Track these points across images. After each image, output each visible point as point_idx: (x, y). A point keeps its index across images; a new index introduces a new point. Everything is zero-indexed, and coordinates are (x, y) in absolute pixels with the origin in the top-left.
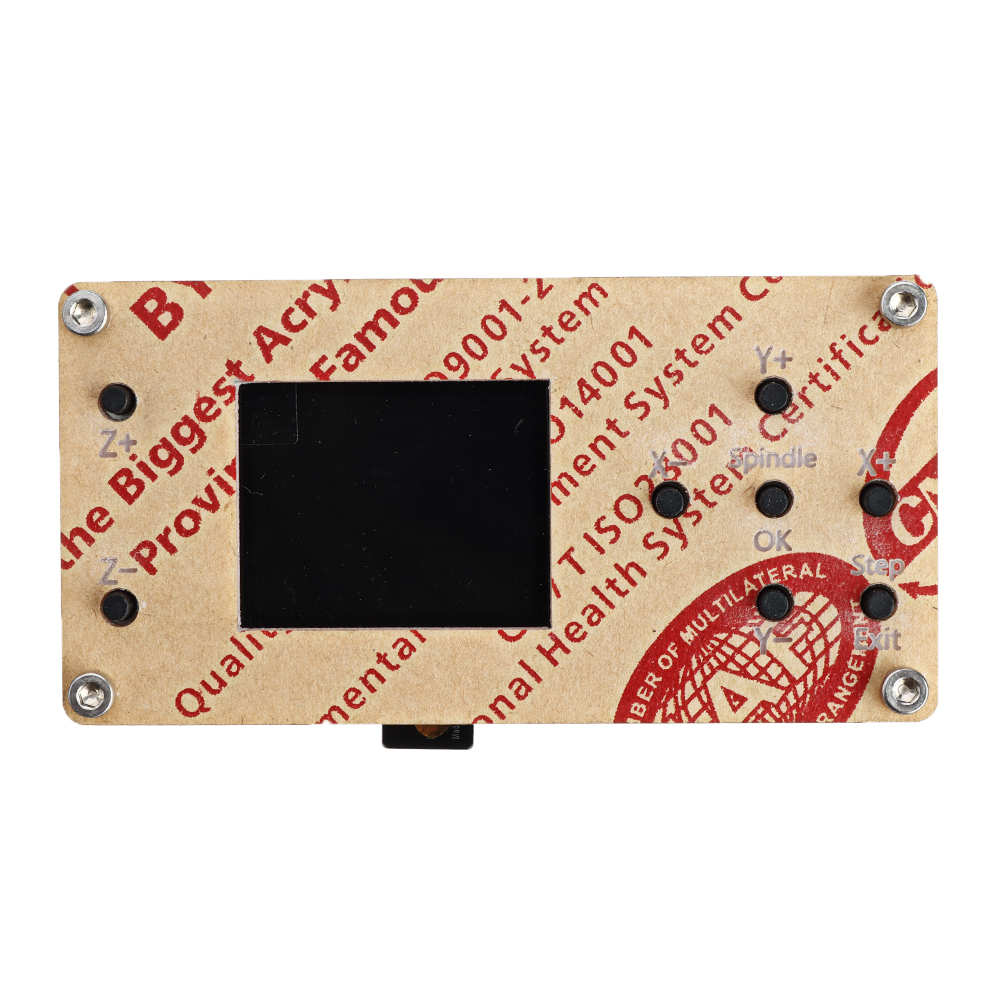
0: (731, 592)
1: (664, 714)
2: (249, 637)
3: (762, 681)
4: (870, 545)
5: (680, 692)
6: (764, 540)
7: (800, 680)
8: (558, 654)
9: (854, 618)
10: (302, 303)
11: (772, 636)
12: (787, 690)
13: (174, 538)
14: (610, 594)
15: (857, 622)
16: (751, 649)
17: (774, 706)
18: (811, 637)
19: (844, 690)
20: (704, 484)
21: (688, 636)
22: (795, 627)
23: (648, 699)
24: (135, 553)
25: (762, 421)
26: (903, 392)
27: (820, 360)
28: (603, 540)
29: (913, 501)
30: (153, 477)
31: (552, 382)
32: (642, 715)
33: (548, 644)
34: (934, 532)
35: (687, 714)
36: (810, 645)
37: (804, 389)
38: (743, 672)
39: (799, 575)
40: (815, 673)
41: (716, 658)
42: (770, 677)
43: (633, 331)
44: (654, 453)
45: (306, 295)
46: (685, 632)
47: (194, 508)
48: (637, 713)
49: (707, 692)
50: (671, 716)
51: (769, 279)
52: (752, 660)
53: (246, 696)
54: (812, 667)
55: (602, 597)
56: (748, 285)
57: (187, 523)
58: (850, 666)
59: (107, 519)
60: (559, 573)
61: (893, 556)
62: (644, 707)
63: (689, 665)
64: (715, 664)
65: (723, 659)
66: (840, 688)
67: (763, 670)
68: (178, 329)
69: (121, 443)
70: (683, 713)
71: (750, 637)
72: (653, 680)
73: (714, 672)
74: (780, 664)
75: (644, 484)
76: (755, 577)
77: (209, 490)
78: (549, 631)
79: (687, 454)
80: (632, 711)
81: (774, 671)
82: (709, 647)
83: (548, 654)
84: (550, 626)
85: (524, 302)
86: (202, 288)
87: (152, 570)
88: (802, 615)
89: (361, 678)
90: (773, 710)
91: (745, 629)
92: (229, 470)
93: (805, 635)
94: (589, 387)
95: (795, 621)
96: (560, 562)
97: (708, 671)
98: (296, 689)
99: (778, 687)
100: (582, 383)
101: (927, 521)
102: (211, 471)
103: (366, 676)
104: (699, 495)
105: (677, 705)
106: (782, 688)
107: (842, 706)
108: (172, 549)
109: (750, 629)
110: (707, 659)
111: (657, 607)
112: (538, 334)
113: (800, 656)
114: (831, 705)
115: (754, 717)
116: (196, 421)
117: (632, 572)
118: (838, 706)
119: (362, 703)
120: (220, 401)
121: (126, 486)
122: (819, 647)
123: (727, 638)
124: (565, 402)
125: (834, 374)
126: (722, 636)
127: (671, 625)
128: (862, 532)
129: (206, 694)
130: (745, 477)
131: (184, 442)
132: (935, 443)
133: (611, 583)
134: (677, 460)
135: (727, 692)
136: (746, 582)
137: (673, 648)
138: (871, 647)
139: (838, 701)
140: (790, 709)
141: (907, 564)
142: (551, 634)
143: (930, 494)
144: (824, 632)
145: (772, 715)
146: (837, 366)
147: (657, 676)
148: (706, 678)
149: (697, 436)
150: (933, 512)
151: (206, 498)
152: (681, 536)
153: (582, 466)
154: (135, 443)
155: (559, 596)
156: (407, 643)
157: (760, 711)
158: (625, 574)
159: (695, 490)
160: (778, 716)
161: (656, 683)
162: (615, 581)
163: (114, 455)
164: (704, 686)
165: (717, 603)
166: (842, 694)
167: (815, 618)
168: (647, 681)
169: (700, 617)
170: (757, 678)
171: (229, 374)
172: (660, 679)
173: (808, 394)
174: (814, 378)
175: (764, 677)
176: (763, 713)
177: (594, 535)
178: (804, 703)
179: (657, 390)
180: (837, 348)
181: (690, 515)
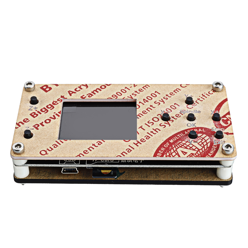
0: (182, 134)
1: (166, 155)
2: (60, 141)
3: (191, 150)
4: (216, 126)
5: (170, 151)
6: (189, 125)
7: (201, 149)
8: (138, 144)
9: (213, 138)
10: (80, 87)
11: (193, 141)
12: (198, 151)
13: (44, 124)
14: (152, 134)
15: (214, 139)
16: (188, 144)
17: (194, 154)
18: (203, 142)
19: (212, 151)
20: (174, 115)
21: (171, 141)
22: (198, 140)
23: (162, 153)
24: (34, 126)
25: (187, 106)
26: (220, 101)
27: (200, 96)
28: (150, 125)
29: (225, 119)
30: (41, 113)
31: (137, 99)
32: (160, 155)
33: (136, 142)
34: (231, 124)
35: (172, 155)
36: (203, 143)
37: (196, 101)
38: (186, 148)
39: (198, 131)
40: (205, 148)
41: (179, 145)
42: (193, 149)
43: (156, 92)
44: (162, 111)
45: (81, 86)
46: (171, 140)
47: (50, 119)
48: (159, 155)
49: (177, 151)
50: (168, 156)
51: (187, 85)
52: (188, 146)
53: (58, 151)
54: (204, 147)
55: (150, 134)
56: (182, 85)
57: (48, 121)
58: (213, 147)
59: (28, 120)
60: (139, 130)
61: (221, 128)
62: (161, 154)
63: (172, 146)
64: (179, 146)
65: (181, 145)
66: (211, 151)
67: (191, 148)
68: (50, 91)
69: (34, 108)
70: (171, 155)
71: (187, 142)
72: (163, 149)
73: (178, 148)
74: (195, 147)
75: (159, 116)
76: (188, 131)
77: (54, 116)
78: (136, 140)
79: (169, 111)
80: (158, 155)
81: (194, 148)
82: (177, 143)
83: (136, 144)
84: (136, 139)
85: (130, 87)
86: (57, 85)
87: (38, 129)
88: (200, 138)
89: (88, 148)
90: (194, 155)
91: (186, 140)
92: (60, 113)
93: (201, 141)
94: (146, 100)
95: (198, 139)
96: (139, 128)
97: (177, 148)
98: (71, 150)
99: (195, 151)
100: (144, 100)
101: (229, 122)
102: (55, 113)
103: (89, 148)
104: (173, 117)
105: (169, 154)
106: (196, 151)
107: (212, 154)
108: (43, 126)
109: (187, 140)
110: (176, 146)
111: (163, 136)
112: (134, 92)
113: (200, 145)
114: (209, 154)
115: (189, 156)
116: (52, 105)
117: (157, 130)
118: (211, 154)
119: (88, 153)
120: (58, 102)
121: (33, 115)
122: (205, 143)
123: (182, 142)
124: (140, 102)
125: (203, 98)
126: (180, 141)
127: (167, 139)
128: (213, 124)
129: (48, 151)
130: (184, 115)
131: (49, 108)
132: (229, 109)
133: (152, 132)
134: (167, 112)
135: (182, 152)
136: (185, 132)
137: (168, 143)
138: (218, 144)
139: (211, 153)
140: (199, 155)
141: (225, 129)
142: (137, 141)
143: (229, 117)
144: (206, 141)
145: (194, 156)
146: (204, 97)
147: (164, 148)
148: (177, 149)
149: (172, 108)
150: (230, 120)
151: (53, 117)
152: (169, 124)
153: (144, 112)
154: (37, 108)
155: (139, 134)
156: (100, 142)
157: (191, 155)
158: (155, 130)
159: (172, 117)
160: (196, 156)
161: (164, 150)
162: (153, 131)
163: (32, 110)
164: (176, 150)
165: (178, 135)
166: (212, 152)
167: (203, 138)
168: (161, 149)
169: (174, 138)
170: (190, 149)
171: (61, 98)
172: (165, 149)
173: (197, 101)
174: (199, 99)
175: (191, 149)
176: (192, 155)
177: (148, 124)
178: (202, 153)
179: (162, 101)
180: (204, 95)
181: (171, 121)
